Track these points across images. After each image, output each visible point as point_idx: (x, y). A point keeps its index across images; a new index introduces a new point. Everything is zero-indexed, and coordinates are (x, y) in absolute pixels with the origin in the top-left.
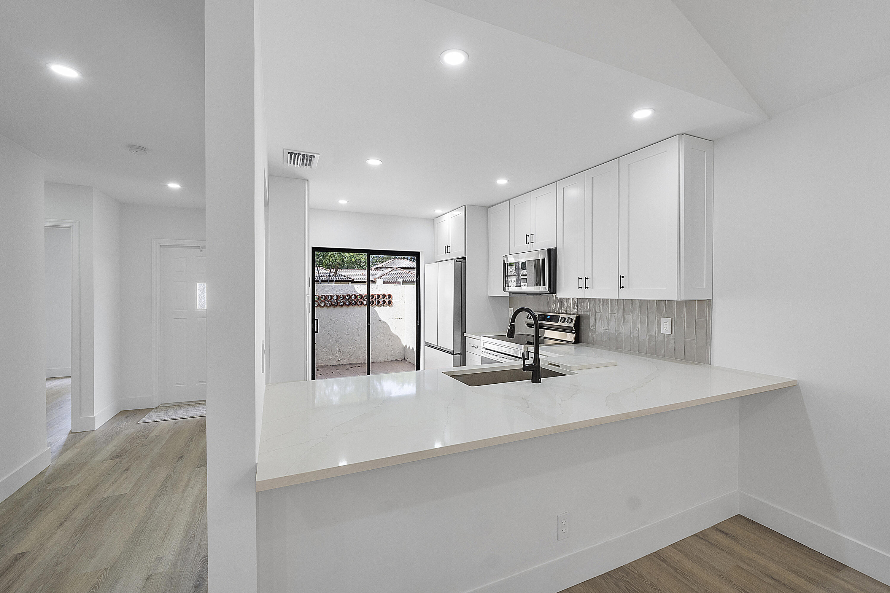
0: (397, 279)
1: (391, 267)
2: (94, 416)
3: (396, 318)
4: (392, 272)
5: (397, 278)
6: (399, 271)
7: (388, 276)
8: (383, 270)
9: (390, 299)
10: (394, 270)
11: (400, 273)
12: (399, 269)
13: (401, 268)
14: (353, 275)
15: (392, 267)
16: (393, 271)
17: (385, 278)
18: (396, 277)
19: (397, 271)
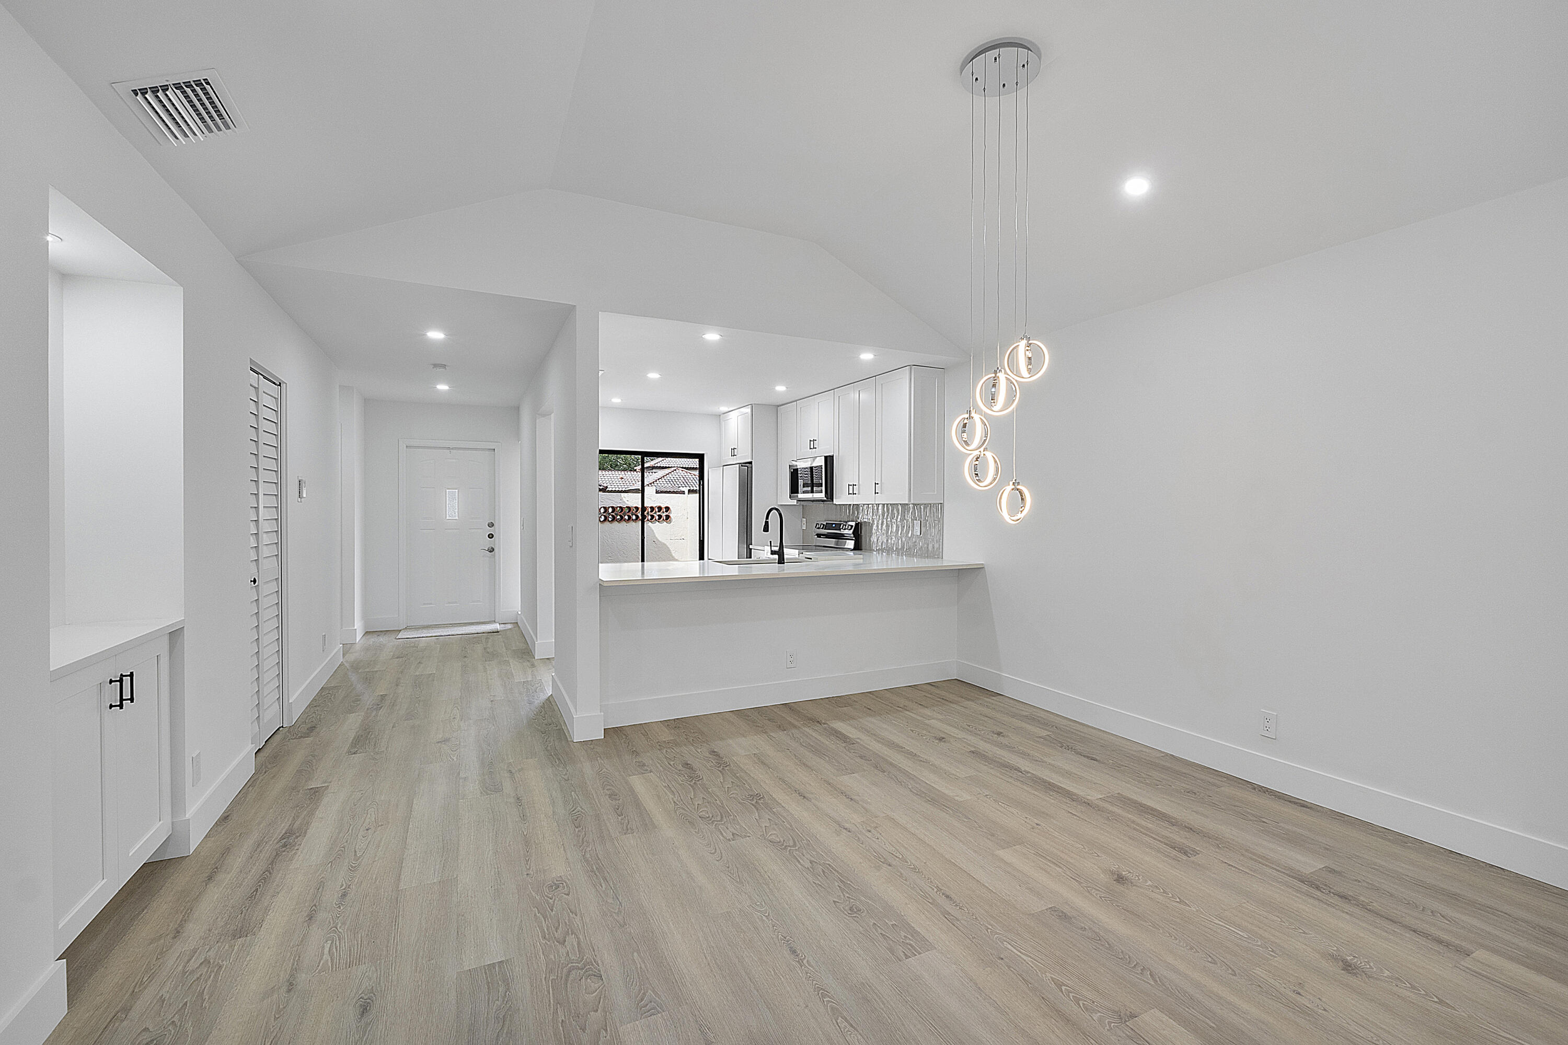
0: (679, 487)
1: (669, 467)
2: (355, 628)
3: (675, 538)
4: (671, 476)
5: (680, 485)
6: (682, 474)
7: (665, 482)
8: (655, 472)
9: (667, 513)
10: (675, 471)
11: (684, 477)
12: (682, 471)
13: (686, 469)
14: (606, 480)
15: (672, 467)
16: (672, 473)
17: (659, 485)
18: (678, 483)
19: (679, 474)
